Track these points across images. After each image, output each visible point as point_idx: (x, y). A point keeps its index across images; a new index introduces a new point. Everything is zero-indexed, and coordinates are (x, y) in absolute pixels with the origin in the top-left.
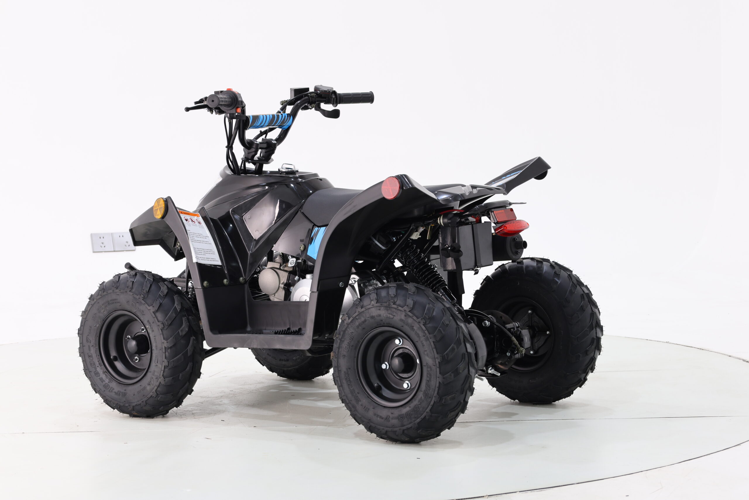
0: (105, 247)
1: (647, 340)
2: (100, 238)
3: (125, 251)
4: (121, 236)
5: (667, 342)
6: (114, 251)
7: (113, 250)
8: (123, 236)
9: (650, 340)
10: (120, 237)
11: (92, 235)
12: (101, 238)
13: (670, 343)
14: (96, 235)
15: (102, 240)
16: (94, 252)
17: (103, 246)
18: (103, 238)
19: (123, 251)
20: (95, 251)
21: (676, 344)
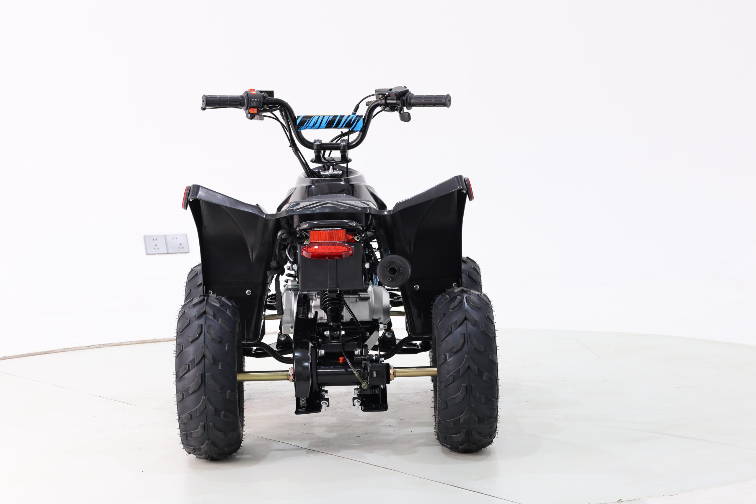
0: (158, 249)
3: (179, 254)
4: (175, 238)
6: (168, 253)
7: (166, 252)
8: (176, 238)
10: (173, 239)
11: (145, 237)
12: (154, 240)
14: (149, 237)
15: (155, 242)
16: (147, 254)
17: (156, 248)
18: (157, 240)
19: (177, 253)
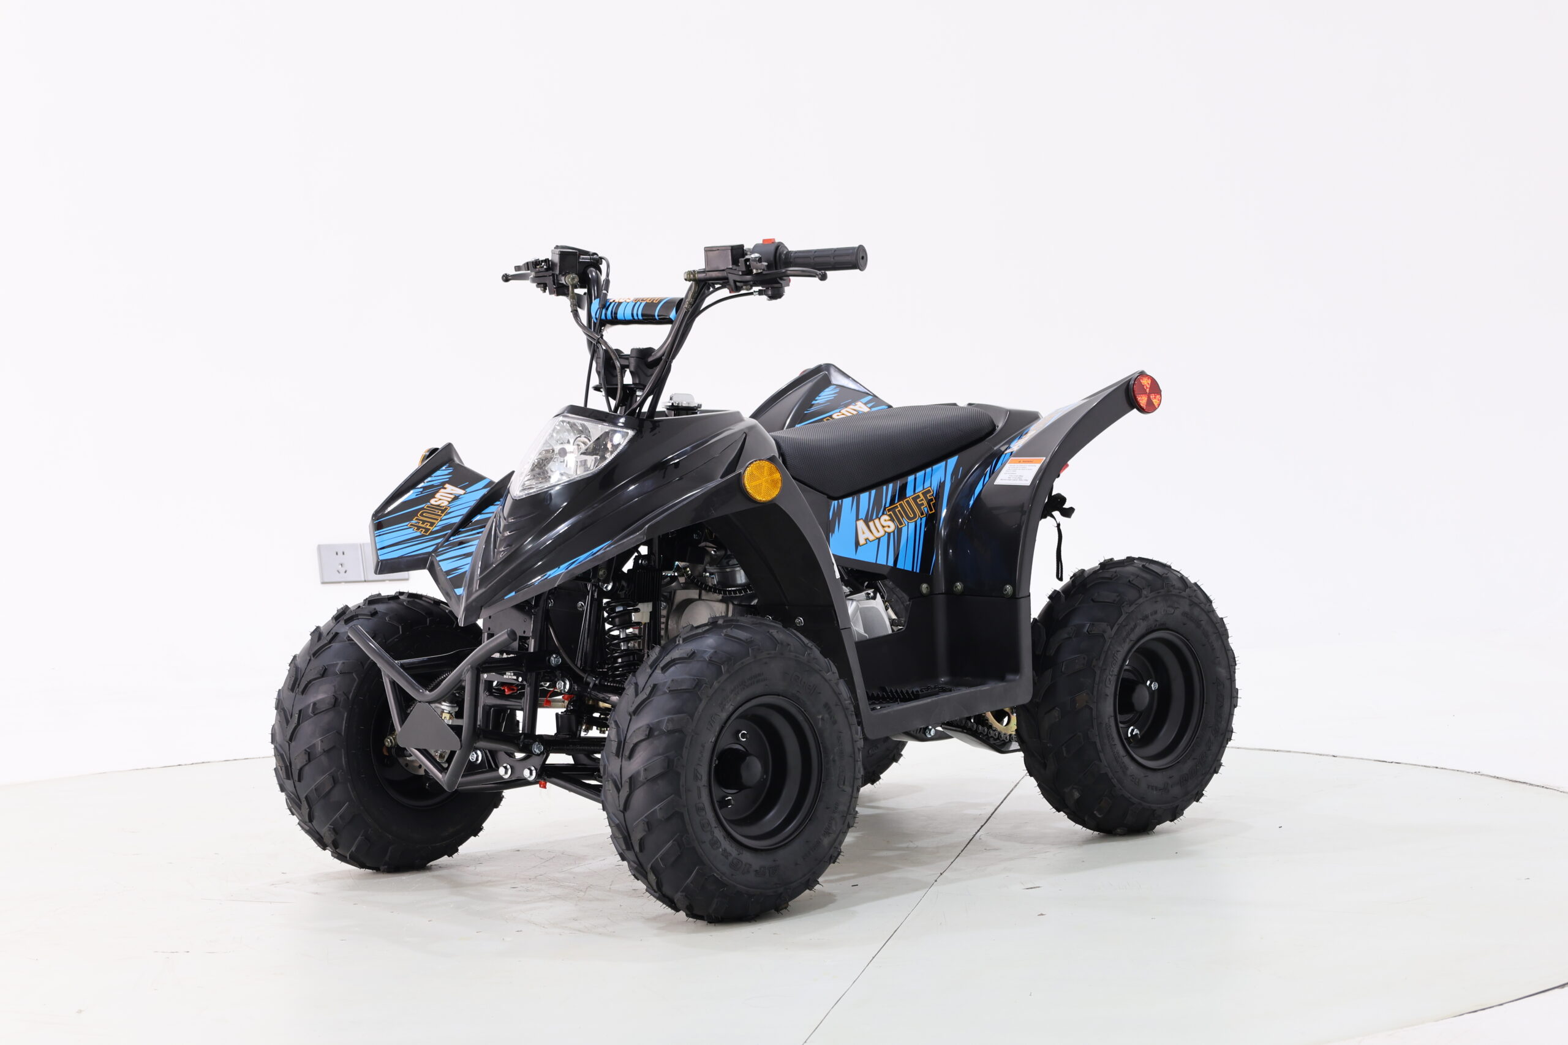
0: (346, 572)
1: (1437, 768)
2: (337, 554)
3: (387, 582)
5: (1476, 772)
6: (365, 581)
7: (363, 579)
9: (1442, 768)
11: (320, 548)
12: (342, 553)
13: (1482, 775)
14: (329, 547)
15: (341, 558)
16: (323, 583)
17: (342, 570)
20: (326, 581)
21: (1494, 777)
